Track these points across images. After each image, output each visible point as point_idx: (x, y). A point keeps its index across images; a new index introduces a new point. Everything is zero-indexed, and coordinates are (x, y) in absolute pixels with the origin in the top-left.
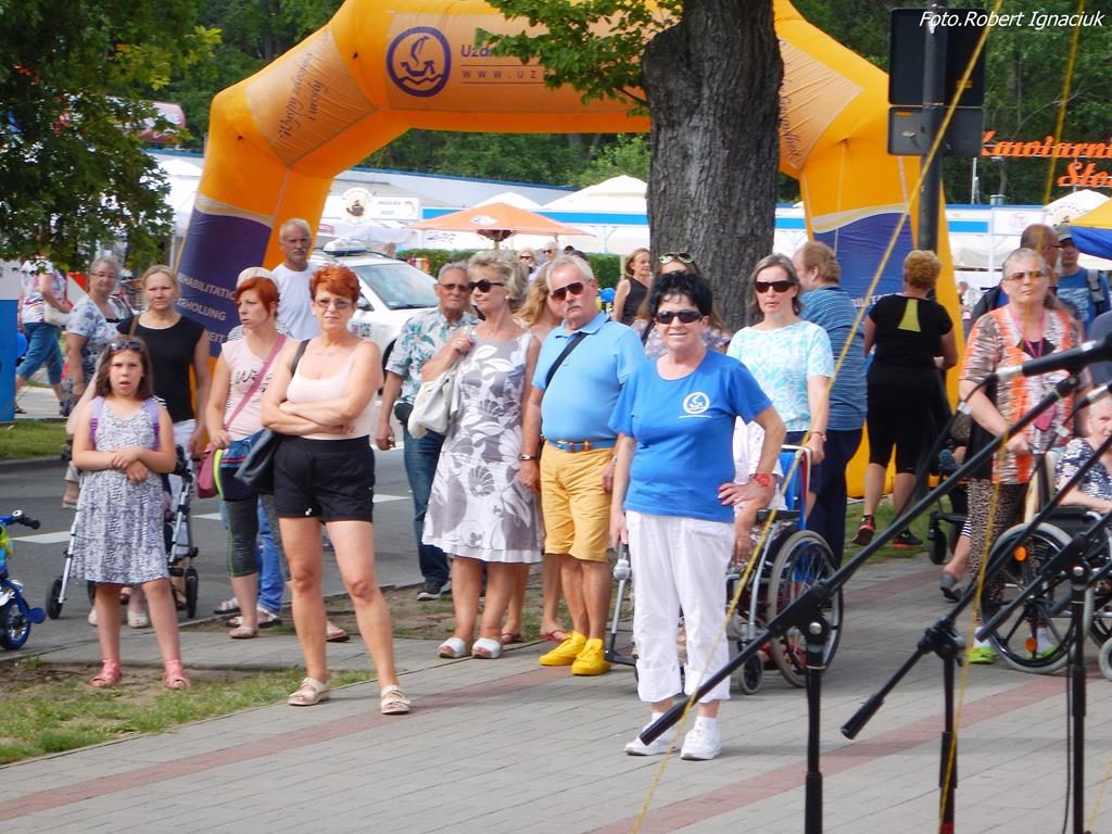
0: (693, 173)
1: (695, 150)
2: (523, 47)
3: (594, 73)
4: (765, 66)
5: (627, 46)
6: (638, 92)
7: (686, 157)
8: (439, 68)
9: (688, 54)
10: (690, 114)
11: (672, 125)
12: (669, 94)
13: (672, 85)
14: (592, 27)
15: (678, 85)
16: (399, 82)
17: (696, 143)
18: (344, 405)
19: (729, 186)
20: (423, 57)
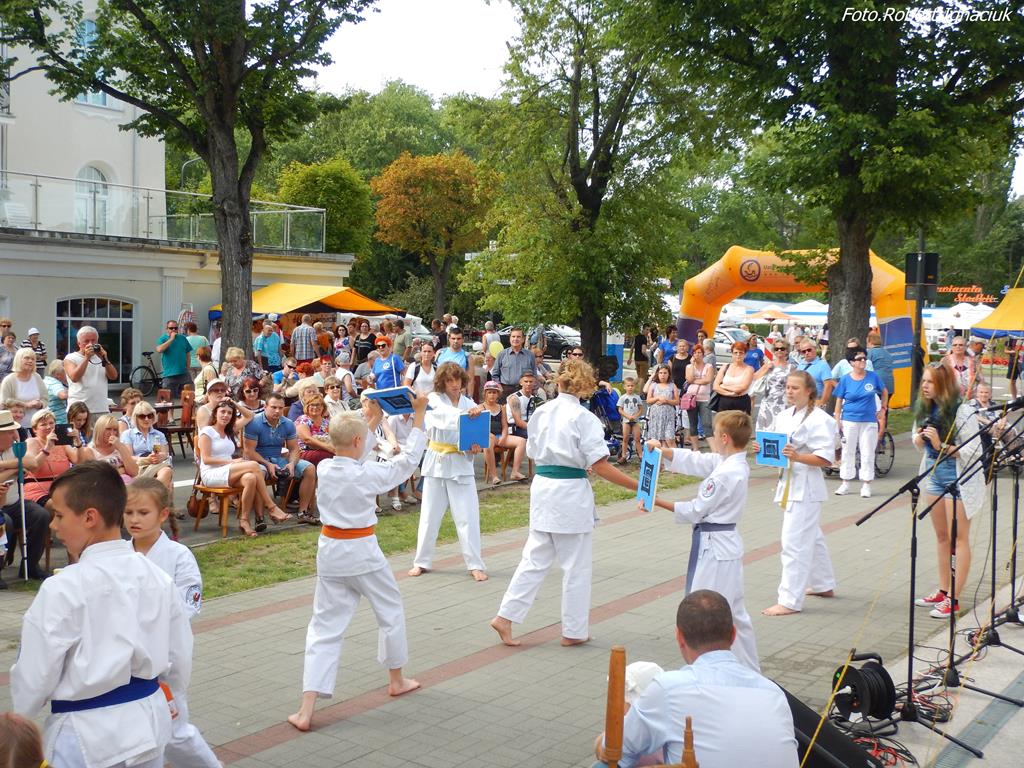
0: (843, 309)
1: (843, 302)
2: (788, 270)
3: (810, 277)
4: (867, 275)
5: (821, 268)
6: (825, 283)
7: (841, 304)
8: (757, 273)
9: (841, 271)
10: (842, 291)
11: (836, 294)
12: (835, 284)
13: (836, 281)
14: (810, 263)
15: (838, 281)
16: (744, 277)
17: (844, 300)
18: (743, 386)
19: (854, 314)
20: (752, 269)
